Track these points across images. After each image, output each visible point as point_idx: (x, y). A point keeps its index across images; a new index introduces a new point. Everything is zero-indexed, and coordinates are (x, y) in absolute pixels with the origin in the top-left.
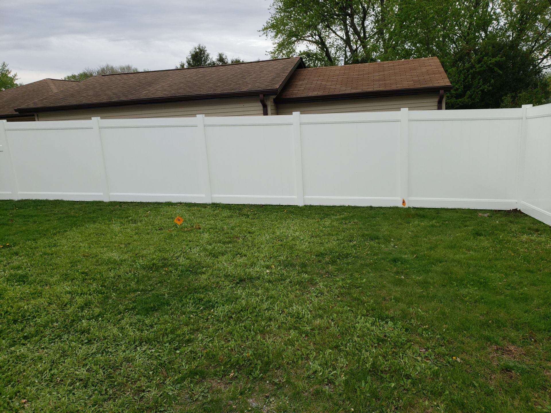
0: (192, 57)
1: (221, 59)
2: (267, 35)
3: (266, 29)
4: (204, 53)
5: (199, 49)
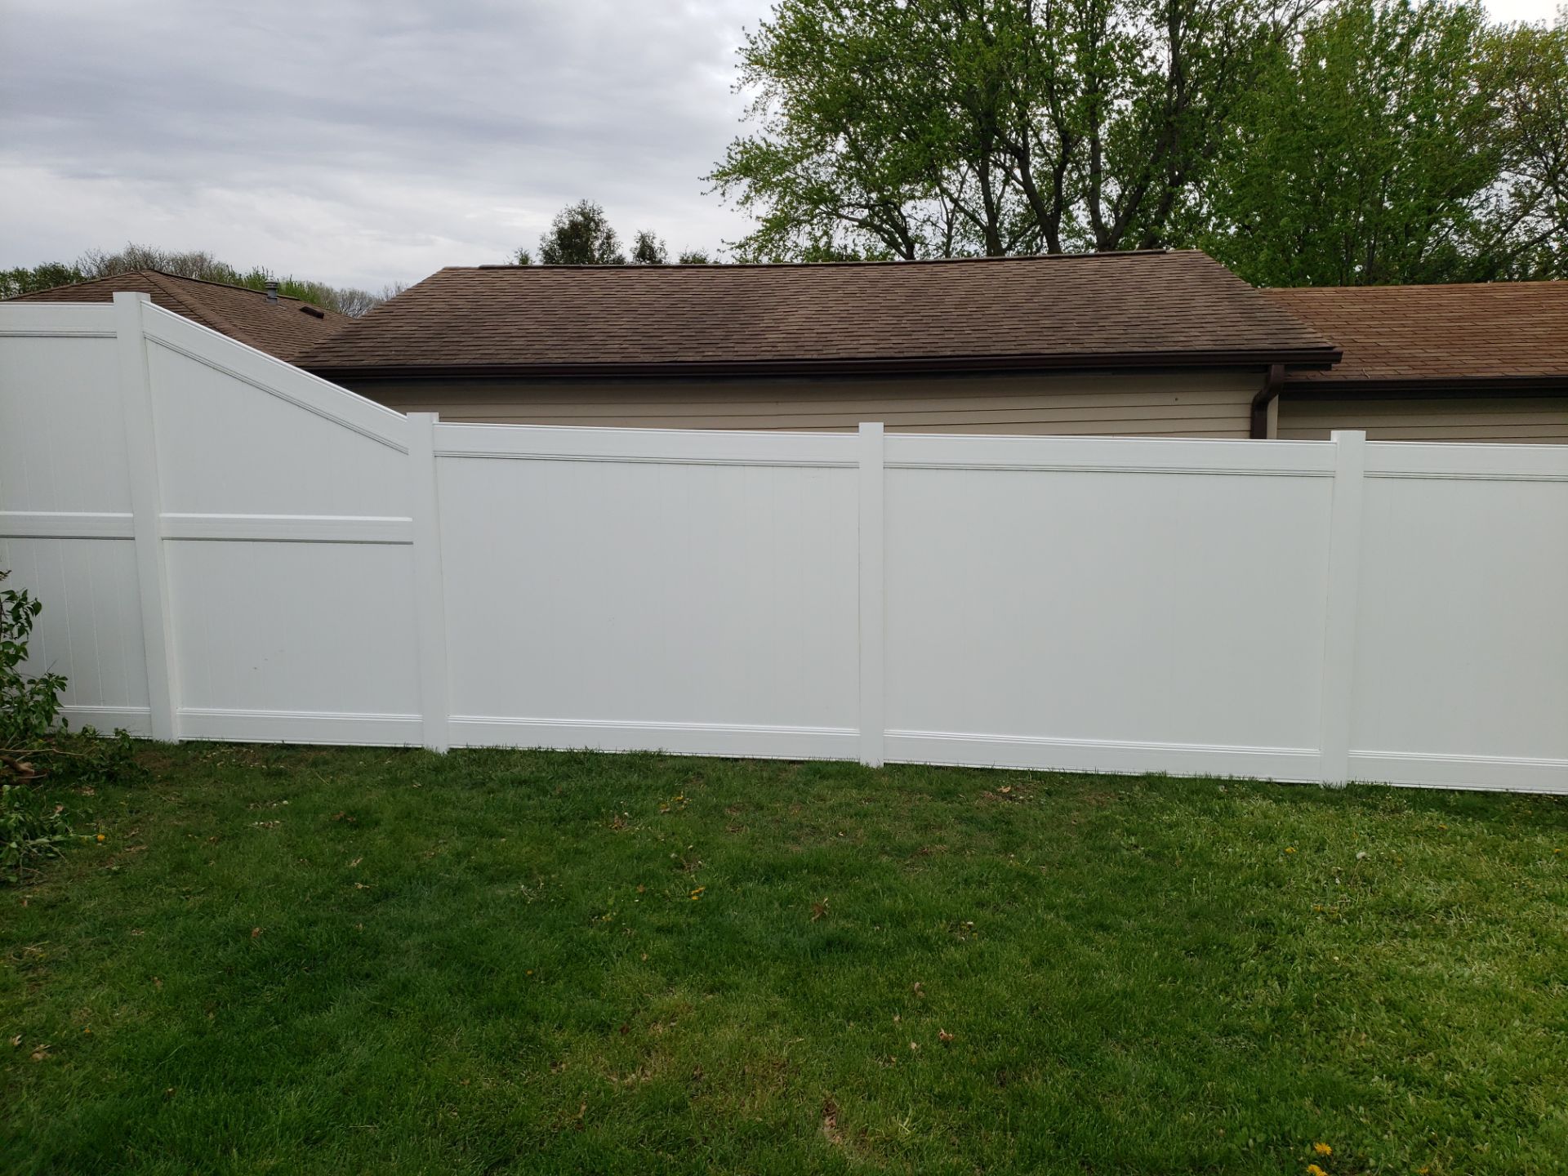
0: (559, 238)
1: (646, 251)
2: (723, 194)
3: (722, 175)
4: (597, 229)
5: (583, 214)
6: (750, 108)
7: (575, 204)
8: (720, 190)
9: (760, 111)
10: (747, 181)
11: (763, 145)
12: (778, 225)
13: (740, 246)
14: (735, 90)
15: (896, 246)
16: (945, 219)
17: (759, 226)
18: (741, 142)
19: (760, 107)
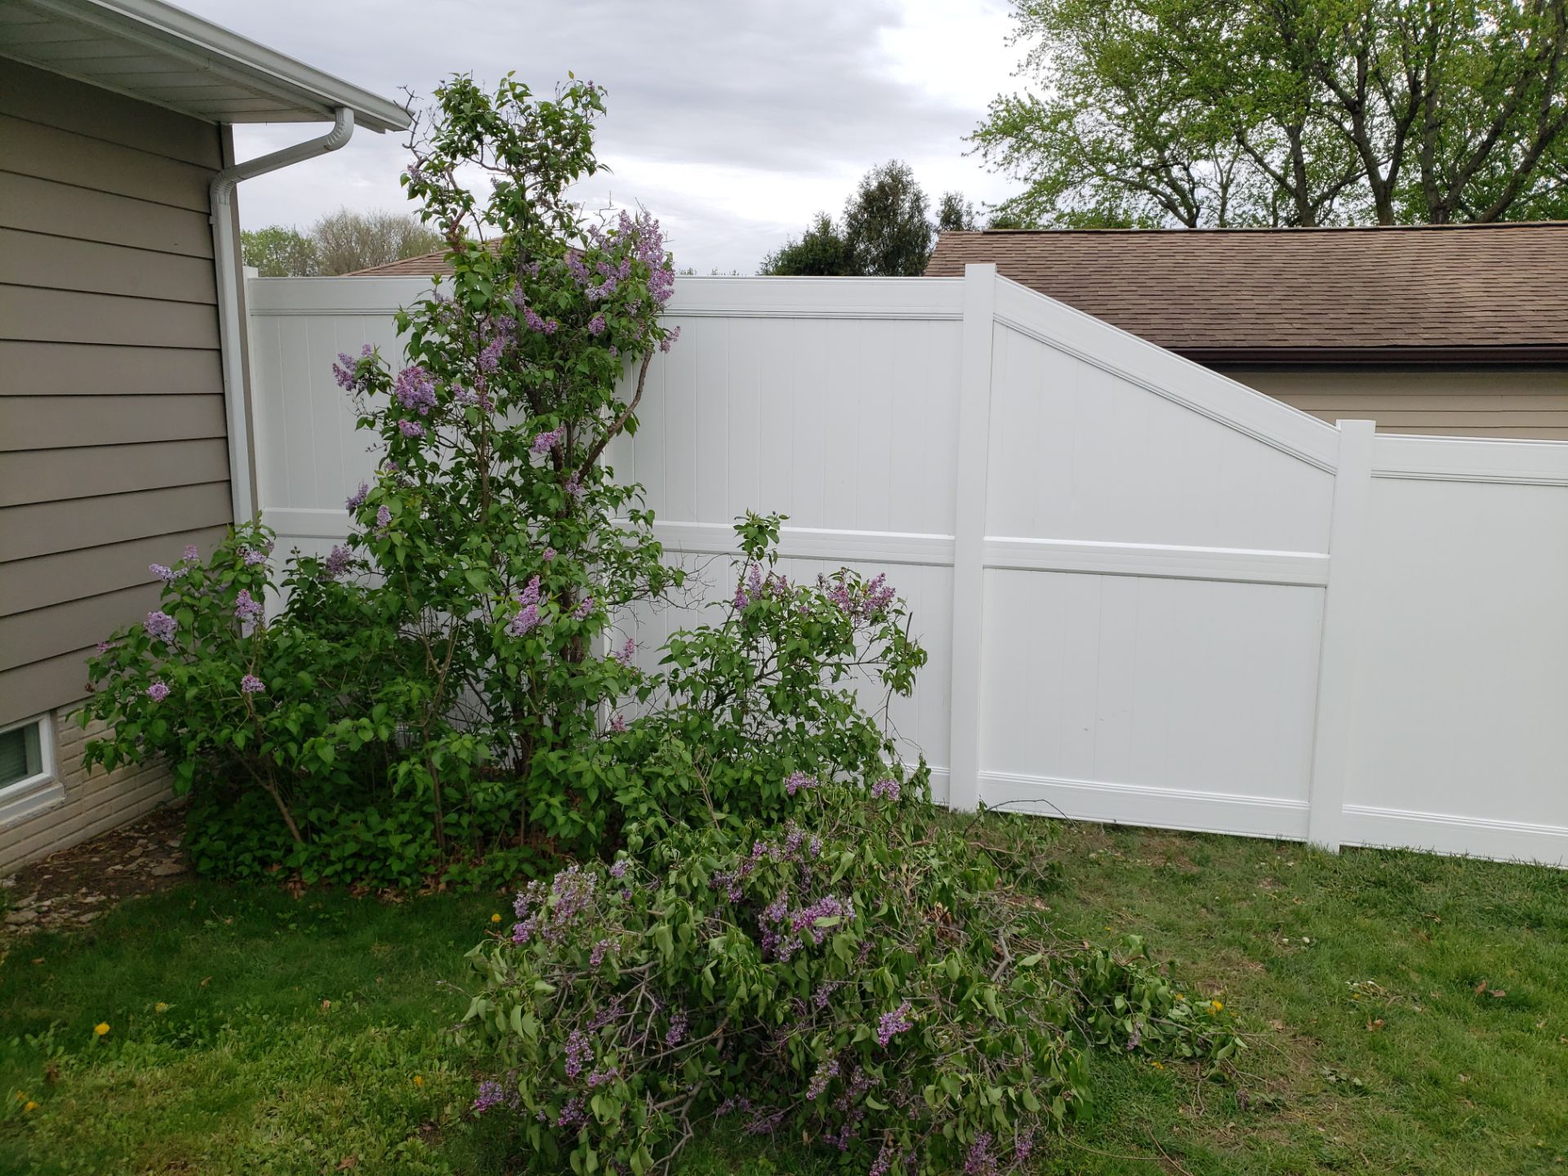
0: (866, 200)
2: (985, 155)
3: (985, 134)
4: (905, 188)
5: (892, 177)
6: (1024, 62)
7: (883, 164)
8: (982, 151)
9: (1034, 66)
10: (1010, 140)
11: (1028, 104)
12: (1051, 187)
13: (1002, 209)
14: (1009, 42)
15: (1169, 206)
16: (1219, 180)
17: (1027, 187)
18: (1004, 99)
19: (1034, 61)
